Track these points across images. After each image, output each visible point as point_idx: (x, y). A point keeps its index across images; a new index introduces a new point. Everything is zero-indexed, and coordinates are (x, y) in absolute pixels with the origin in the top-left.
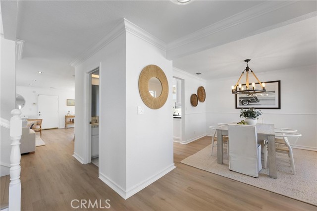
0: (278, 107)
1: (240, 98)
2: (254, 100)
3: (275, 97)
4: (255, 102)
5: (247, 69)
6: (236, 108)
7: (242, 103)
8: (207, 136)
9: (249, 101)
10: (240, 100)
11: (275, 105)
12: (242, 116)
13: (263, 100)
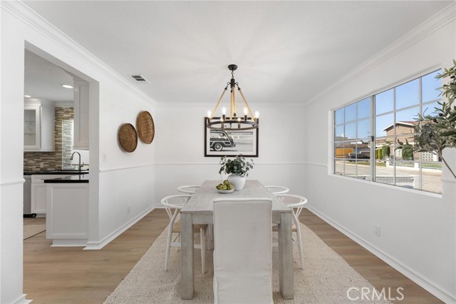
0: (255, 154)
1: (211, 139)
2: (229, 143)
3: (252, 141)
4: (230, 146)
5: (233, 83)
6: (206, 155)
7: (214, 148)
8: (155, 209)
9: (223, 146)
10: (211, 143)
11: (252, 151)
12: (222, 172)
13: (239, 143)
